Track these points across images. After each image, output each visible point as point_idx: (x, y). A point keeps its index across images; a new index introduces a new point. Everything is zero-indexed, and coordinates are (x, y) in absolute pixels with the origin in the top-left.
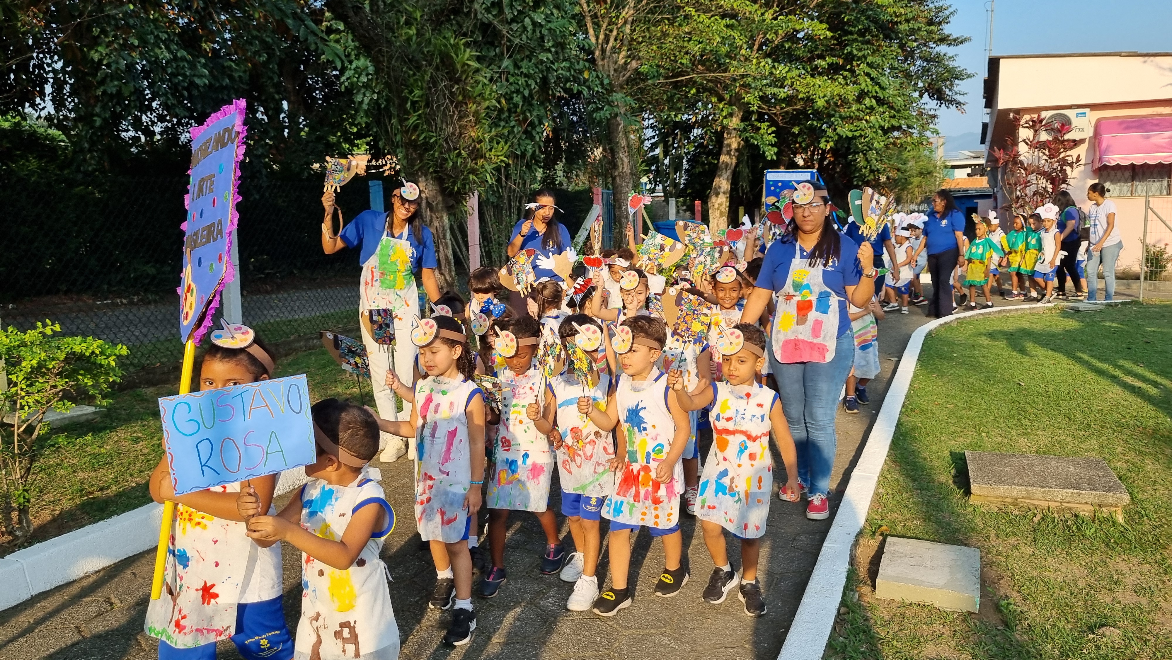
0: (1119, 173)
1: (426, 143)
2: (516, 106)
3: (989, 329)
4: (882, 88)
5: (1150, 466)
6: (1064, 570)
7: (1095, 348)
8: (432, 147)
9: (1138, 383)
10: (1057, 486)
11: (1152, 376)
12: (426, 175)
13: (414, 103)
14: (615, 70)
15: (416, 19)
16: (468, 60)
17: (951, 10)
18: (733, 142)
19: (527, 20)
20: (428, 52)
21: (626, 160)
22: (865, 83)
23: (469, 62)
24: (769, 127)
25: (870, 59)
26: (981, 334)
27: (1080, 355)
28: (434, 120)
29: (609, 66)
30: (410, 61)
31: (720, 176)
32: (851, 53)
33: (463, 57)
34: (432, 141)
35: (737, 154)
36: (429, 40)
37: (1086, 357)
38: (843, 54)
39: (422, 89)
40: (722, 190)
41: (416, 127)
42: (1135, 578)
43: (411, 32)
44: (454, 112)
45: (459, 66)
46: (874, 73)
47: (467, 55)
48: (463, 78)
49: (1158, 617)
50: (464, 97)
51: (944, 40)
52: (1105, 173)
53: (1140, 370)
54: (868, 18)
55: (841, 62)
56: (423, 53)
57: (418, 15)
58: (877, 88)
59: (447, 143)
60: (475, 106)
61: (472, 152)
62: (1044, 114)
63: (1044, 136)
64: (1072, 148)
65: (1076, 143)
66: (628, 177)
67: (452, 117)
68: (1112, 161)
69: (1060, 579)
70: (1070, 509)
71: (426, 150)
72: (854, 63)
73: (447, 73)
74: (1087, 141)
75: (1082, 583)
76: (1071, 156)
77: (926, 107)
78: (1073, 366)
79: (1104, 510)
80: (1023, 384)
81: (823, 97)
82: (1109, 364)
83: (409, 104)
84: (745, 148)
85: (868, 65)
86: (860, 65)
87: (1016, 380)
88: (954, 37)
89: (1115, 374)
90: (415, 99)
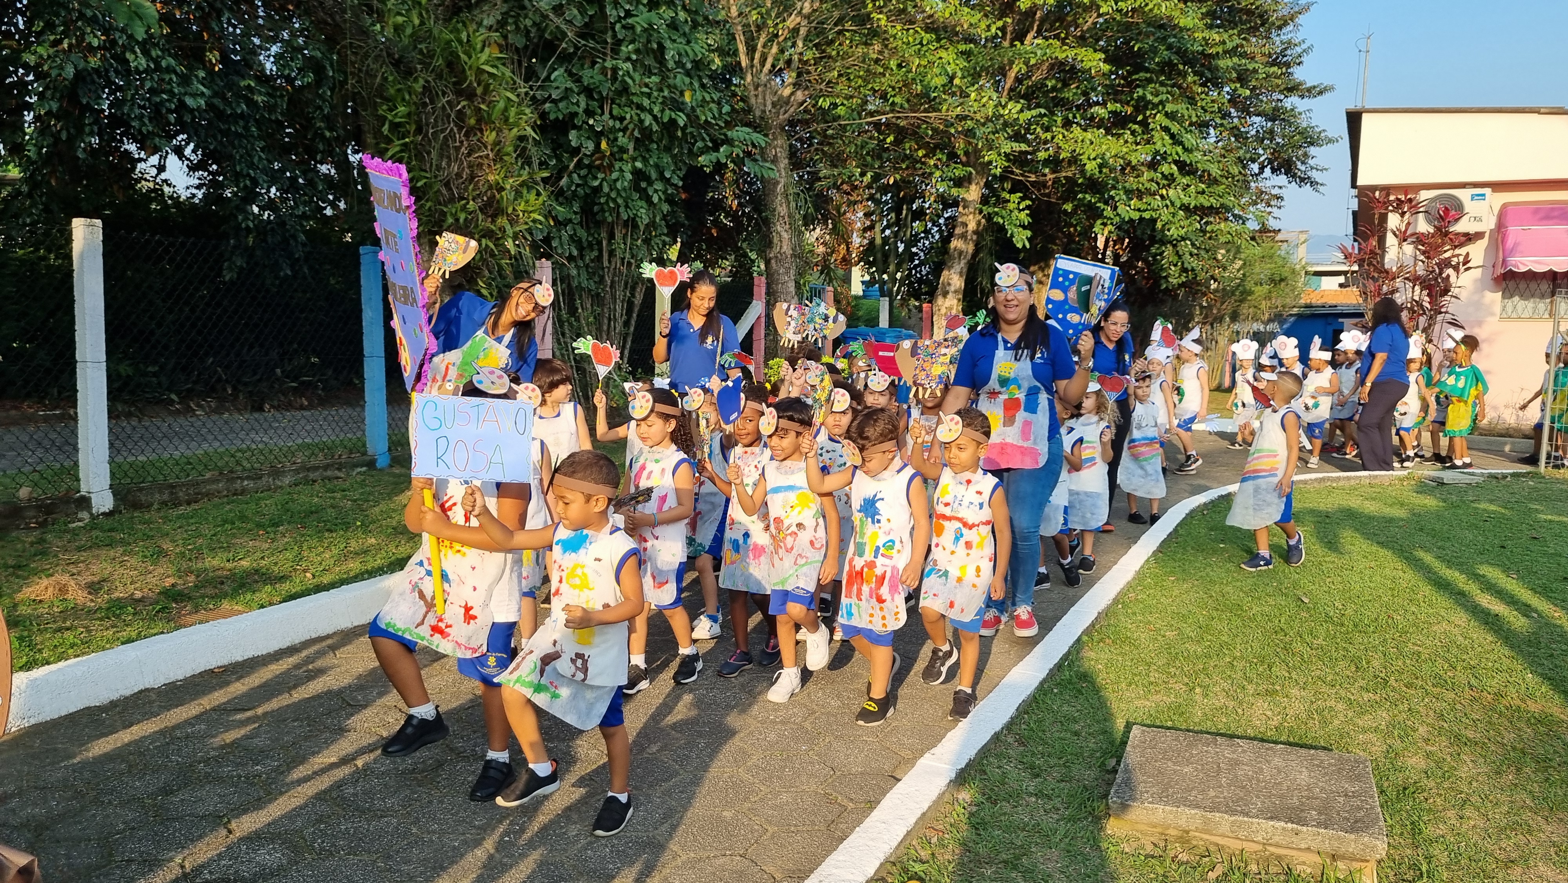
0: (1533, 285)
5: (1467, 767)
7: (1448, 544)
8: (424, 193)
9: (1498, 607)
10: (1261, 814)
11: (1526, 595)
13: (395, 126)
14: (774, 105)
15: (419, 3)
16: (487, 63)
17: (1304, 46)
18: (971, 220)
20: (427, 49)
21: (785, 235)
22: (1162, 143)
23: (487, 68)
24: (1023, 199)
25: (1169, 108)
27: (1421, 554)
28: (429, 153)
30: (399, 63)
31: (949, 269)
32: (1143, 98)
33: (477, 60)
34: (419, 184)
35: (975, 237)
36: (433, 35)
37: (1428, 558)
38: (1132, 99)
39: (409, 105)
40: (952, 289)
43: (401, 20)
44: (461, 142)
45: (470, 73)
46: (1175, 128)
47: (484, 57)
48: (478, 92)
50: (479, 121)
51: (1292, 89)
52: (1512, 284)
53: (1511, 585)
54: (1169, 47)
55: (1129, 110)
56: (419, 51)
58: (1179, 149)
59: (450, 189)
60: (494, 134)
62: (1424, 195)
63: (1423, 226)
64: (1461, 245)
65: (1469, 238)
66: (792, 260)
67: (457, 149)
68: (1521, 266)
72: (1148, 113)
73: (455, 84)
74: (1487, 235)
76: (1458, 256)
77: (1268, 183)
78: (1401, 573)
79: (1340, 865)
80: (1307, 601)
81: (1095, 159)
82: (1462, 572)
83: (386, 126)
84: (986, 229)
85: (1167, 115)
86: (1155, 115)
87: (1299, 593)
88: (1308, 85)
89: (1466, 588)
90: (398, 120)
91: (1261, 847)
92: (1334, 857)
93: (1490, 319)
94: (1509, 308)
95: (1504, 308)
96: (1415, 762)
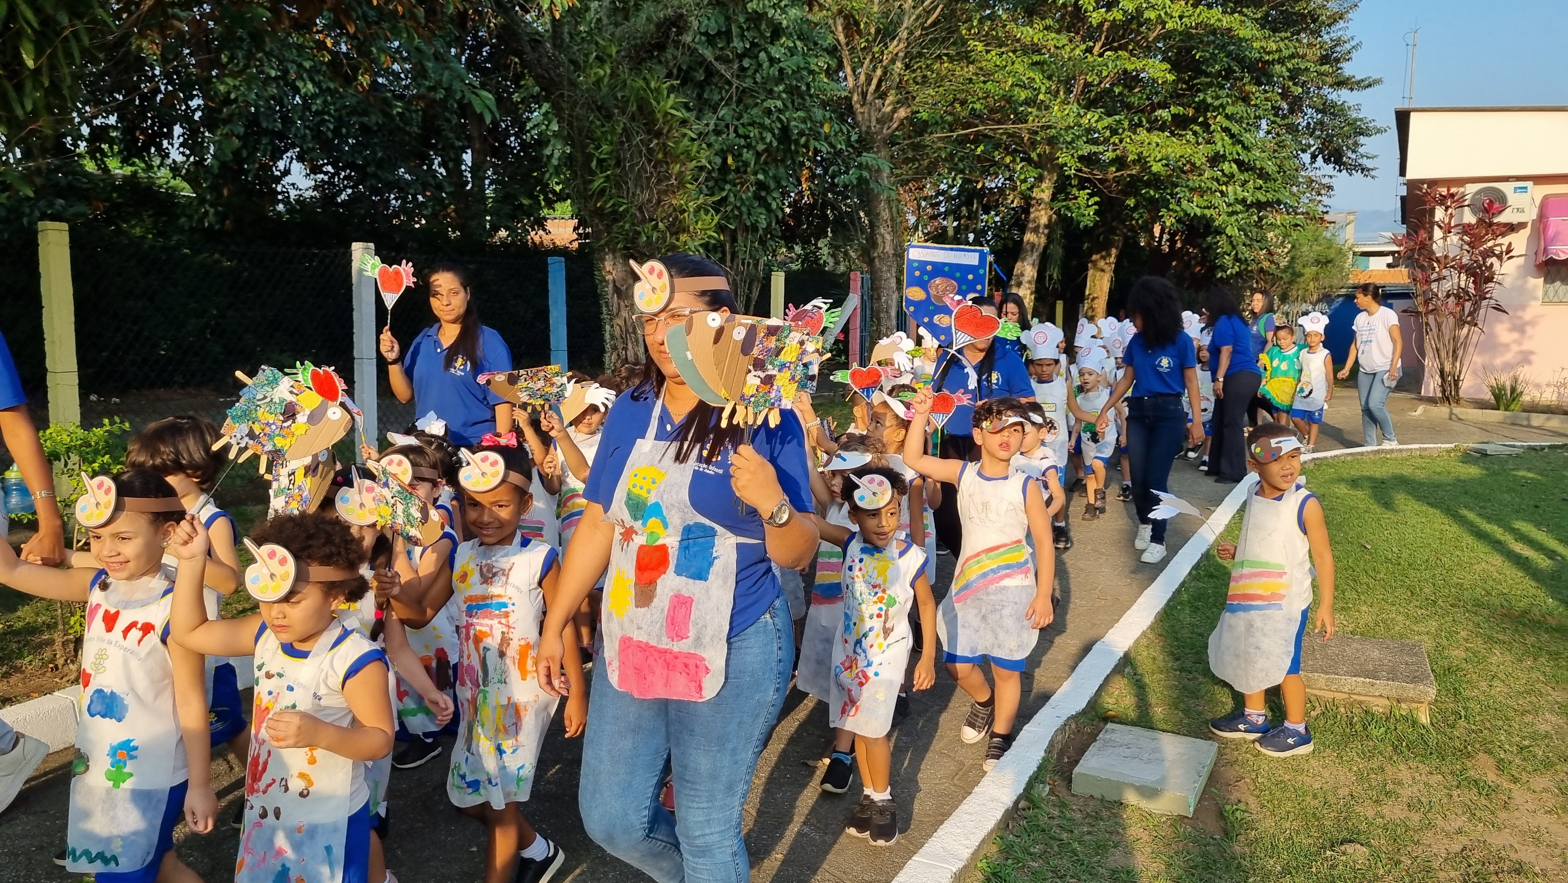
1: (615, 212)
2: (746, 164)
3: (1355, 473)
4: (1246, 148)
5: (1498, 658)
6: (1327, 775)
7: (1489, 504)
8: (622, 215)
9: (1529, 553)
10: (1347, 673)
11: (1553, 544)
12: (614, 251)
13: (600, 161)
14: (878, 121)
15: (610, 56)
16: (672, 108)
17: (1353, 43)
18: (1042, 216)
19: (762, 55)
20: (623, 97)
21: (888, 237)
22: (1222, 142)
23: (673, 112)
24: (1091, 195)
25: (1229, 110)
26: (1341, 480)
27: (1465, 512)
28: (626, 183)
29: (870, 115)
30: (599, 109)
31: (1023, 260)
32: (1204, 100)
33: (665, 106)
34: (621, 209)
35: (1046, 231)
36: (624, 83)
37: (1471, 516)
38: (1194, 102)
39: (611, 144)
40: (1026, 279)
41: (602, 192)
42: (1415, 790)
43: (602, 73)
44: (651, 173)
45: (659, 116)
46: (1235, 128)
47: (670, 102)
48: (665, 131)
49: (1428, 837)
50: (665, 154)
51: (1342, 83)
52: (1553, 269)
53: (1540, 536)
54: (1229, 54)
55: (1191, 112)
56: (616, 98)
57: (614, 50)
58: (1239, 148)
59: (642, 212)
60: (678, 166)
61: (673, 224)
62: (1471, 189)
63: (1469, 217)
64: (1504, 235)
65: (1512, 228)
66: (891, 259)
67: (648, 179)
68: (1561, 254)
69: (1317, 786)
70: (1360, 703)
71: (615, 220)
72: (1209, 114)
73: (645, 124)
74: (1529, 225)
75: (1344, 792)
76: (1500, 245)
77: (1319, 173)
78: (1448, 527)
79: (1403, 705)
80: (1369, 547)
81: (1160, 160)
82: (1499, 527)
83: (595, 162)
84: (1056, 223)
85: (1227, 117)
86: (1215, 117)
87: (1363, 541)
88: (1358, 78)
89: (1502, 538)
90: (603, 156)
91: (1347, 696)
92: (1398, 701)
93: (1533, 303)
94: (1551, 293)
95: (1546, 293)
96: (1458, 654)
